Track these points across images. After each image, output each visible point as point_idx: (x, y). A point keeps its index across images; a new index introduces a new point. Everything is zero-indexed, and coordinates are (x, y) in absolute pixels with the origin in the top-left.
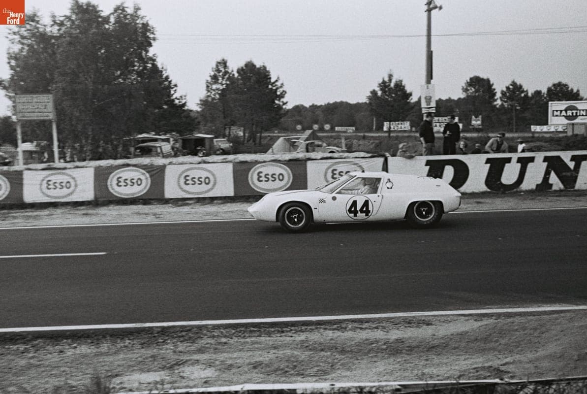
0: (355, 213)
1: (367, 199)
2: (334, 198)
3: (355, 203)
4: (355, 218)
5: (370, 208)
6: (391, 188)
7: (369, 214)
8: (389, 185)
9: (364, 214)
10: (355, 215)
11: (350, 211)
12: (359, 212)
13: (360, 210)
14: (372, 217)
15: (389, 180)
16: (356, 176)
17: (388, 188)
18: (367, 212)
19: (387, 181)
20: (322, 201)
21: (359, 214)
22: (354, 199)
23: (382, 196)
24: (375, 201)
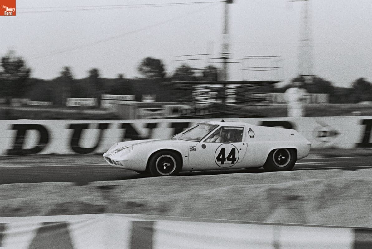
0: (223, 160)
1: (234, 147)
2: (204, 147)
3: (223, 151)
4: (222, 166)
5: (237, 156)
6: (253, 137)
7: (235, 162)
8: (251, 134)
9: (231, 162)
10: (223, 163)
11: (218, 159)
12: (226, 160)
13: (227, 158)
14: (237, 164)
15: (250, 130)
16: (219, 125)
17: (251, 137)
18: (234, 160)
19: (249, 130)
20: (193, 149)
21: (226, 162)
22: (222, 147)
23: (247, 143)
24: (241, 149)
